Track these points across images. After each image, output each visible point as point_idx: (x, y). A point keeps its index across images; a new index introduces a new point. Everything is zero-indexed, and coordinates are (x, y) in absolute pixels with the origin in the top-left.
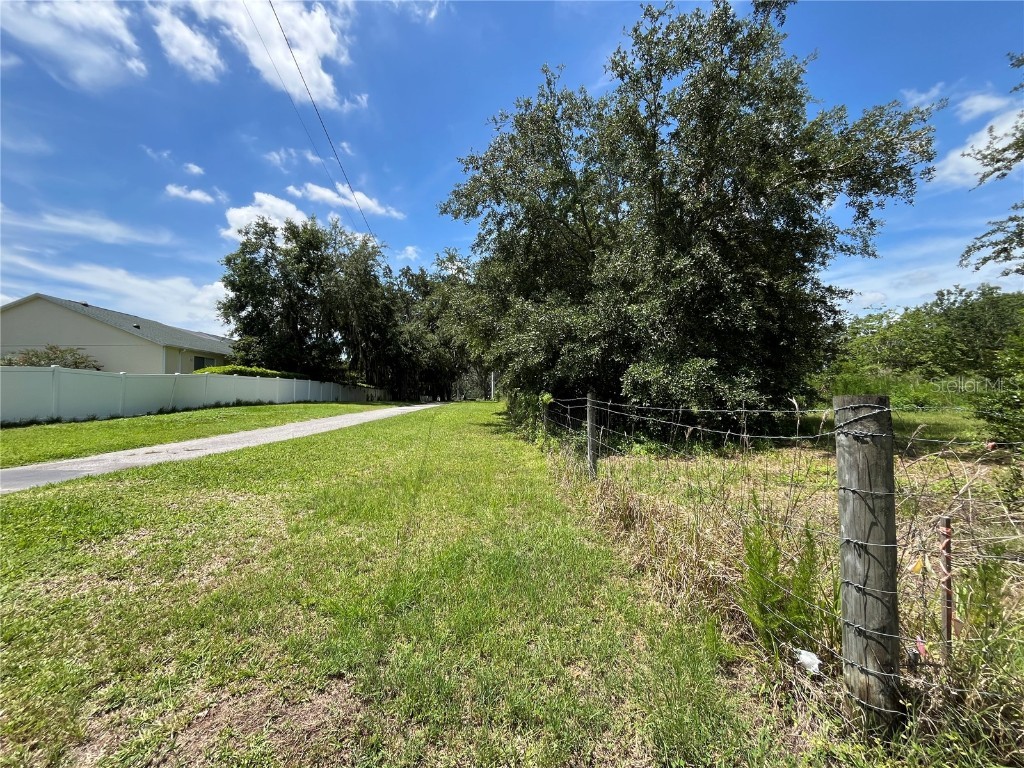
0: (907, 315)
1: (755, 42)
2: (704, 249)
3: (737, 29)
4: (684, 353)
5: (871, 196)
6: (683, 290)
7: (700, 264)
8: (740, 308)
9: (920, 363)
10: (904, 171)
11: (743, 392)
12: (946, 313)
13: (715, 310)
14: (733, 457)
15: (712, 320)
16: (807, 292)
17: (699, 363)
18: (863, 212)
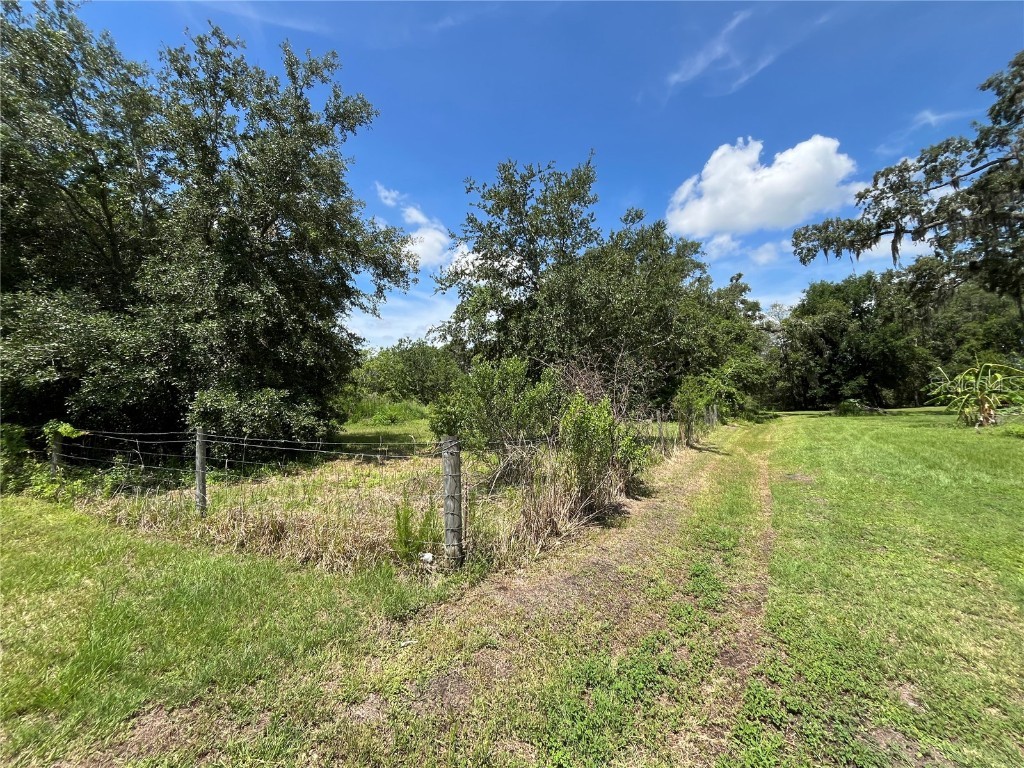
0: (382, 354)
1: (322, 137)
2: (271, 289)
3: (311, 118)
4: (248, 382)
5: (385, 282)
6: (254, 324)
7: (269, 300)
8: (301, 345)
9: (389, 389)
10: (403, 274)
11: (303, 417)
12: (403, 352)
13: (279, 344)
14: (297, 474)
15: (277, 354)
16: (336, 332)
17: (272, 392)
18: (380, 290)
